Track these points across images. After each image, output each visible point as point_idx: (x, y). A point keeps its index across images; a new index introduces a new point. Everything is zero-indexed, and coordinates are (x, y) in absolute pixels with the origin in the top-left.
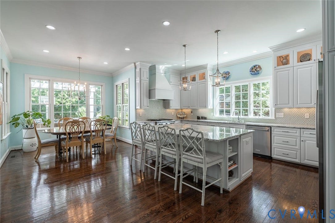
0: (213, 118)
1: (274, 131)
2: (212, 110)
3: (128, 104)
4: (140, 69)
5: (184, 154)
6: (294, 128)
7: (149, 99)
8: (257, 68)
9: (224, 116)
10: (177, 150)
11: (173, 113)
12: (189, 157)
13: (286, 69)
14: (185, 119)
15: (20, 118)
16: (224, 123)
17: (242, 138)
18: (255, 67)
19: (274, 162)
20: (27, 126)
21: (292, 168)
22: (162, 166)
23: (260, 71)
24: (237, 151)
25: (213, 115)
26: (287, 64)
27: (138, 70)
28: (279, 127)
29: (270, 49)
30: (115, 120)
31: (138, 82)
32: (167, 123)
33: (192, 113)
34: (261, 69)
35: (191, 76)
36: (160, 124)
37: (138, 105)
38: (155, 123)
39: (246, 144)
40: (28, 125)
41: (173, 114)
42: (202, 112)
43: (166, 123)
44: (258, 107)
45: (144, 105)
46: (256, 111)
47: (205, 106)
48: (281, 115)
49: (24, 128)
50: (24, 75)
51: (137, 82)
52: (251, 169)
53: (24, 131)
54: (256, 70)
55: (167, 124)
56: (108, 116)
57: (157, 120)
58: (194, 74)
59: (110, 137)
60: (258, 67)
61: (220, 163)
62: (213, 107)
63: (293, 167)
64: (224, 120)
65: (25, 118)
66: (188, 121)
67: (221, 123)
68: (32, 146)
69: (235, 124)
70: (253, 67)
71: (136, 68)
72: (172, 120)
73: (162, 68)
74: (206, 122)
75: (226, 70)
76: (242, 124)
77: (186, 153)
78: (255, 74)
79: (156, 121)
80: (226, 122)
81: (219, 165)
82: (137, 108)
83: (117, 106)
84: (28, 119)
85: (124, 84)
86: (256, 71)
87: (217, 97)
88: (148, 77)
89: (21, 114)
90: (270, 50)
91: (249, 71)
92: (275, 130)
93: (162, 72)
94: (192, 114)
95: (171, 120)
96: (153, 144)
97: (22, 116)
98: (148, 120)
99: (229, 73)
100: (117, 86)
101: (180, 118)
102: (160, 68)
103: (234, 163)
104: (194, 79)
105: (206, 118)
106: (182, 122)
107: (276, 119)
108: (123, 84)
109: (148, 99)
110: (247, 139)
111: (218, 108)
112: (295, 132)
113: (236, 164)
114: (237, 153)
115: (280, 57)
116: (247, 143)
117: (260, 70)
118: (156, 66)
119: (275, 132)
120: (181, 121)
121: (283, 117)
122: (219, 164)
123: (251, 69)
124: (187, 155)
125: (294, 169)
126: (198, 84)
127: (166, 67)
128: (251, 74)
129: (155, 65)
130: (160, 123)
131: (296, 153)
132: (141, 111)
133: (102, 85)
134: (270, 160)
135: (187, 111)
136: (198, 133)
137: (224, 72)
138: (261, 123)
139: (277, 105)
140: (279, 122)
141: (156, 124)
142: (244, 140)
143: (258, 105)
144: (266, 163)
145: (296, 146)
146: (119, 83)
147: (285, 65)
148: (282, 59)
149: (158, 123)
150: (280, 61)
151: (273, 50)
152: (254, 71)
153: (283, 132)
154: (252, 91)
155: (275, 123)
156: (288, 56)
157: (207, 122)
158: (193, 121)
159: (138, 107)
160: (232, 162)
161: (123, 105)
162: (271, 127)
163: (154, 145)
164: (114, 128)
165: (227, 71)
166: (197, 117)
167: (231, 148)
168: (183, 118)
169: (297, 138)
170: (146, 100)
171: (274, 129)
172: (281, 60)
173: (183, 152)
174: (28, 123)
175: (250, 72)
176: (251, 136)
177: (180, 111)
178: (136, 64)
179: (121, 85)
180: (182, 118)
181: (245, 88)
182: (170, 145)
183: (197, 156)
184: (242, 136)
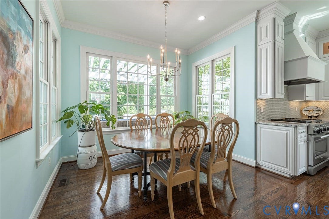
4: (274, 19)
15: (75, 113)
20: (84, 126)
27: (265, 24)
37: (263, 92)
40: (85, 124)
49: (80, 129)
50: (80, 46)
51: (261, 47)
53: (80, 134)
65: (81, 113)
68: (90, 159)
71: (256, 22)
82: (262, 97)
84: (84, 114)
89: (75, 107)
93: (300, 31)
97: (77, 110)
98: (272, 120)
100: (196, 67)
108: (212, 61)
129: (295, 14)
132: (262, 104)
133: (175, 67)
146: (204, 61)
159: (265, 96)
161: (213, 94)
174: (85, 121)
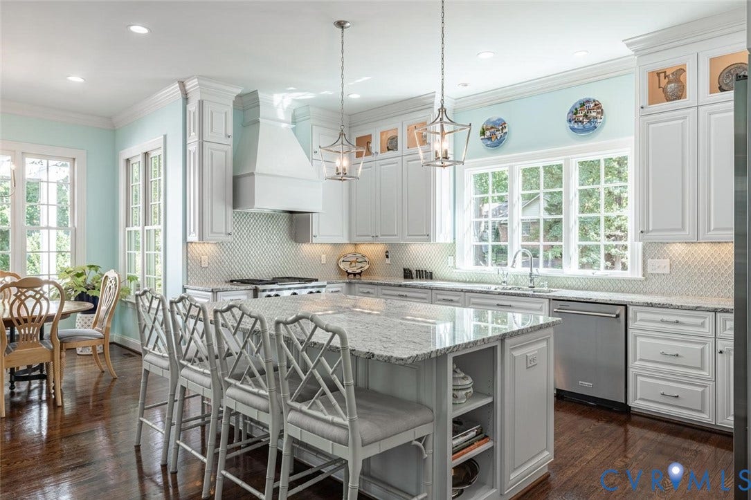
0: (455, 274)
1: (636, 320)
2: (452, 249)
3: (161, 227)
4: (201, 103)
5: (292, 409)
6: (696, 309)
7: (234, 208)
8: (590, 110)
9: (487, 268)
10: (270, 392)
11: (324, 256)
12: (307, 421)
13: (677, 113)
14: (364, 279)
16: (481, 292)
17: (507, 347)
18: (582, 105)
19: (634, 424)
21: (686, 444)
22: (228, 452)
23: (599, 121)
24: (492, 394)
25: (452, 265)
26: (679, 98)
27: (193, 107)
28: (651, 305)
29: (628, 45)
30: (108, 282)
31: (193, 147)
32: (296, 291)
33: (387, 257)
34: (602, 113)
35: (382, 133)
36: (269, 296)
37: (192, 230)
38: (251, 293)
39: (527, 368)
41: (324, 261)
42: (420, 254)
43: (292, 291)
44: (620, 240)
45: (214, 231)
46: (613, 251)
47: (427, 236)
48: (660, 266)
51: (189, 148)
52: (546, 453)
54: (586, 116)
55: (295, 294)
56: (91, 267)
57: (261, 282)
58: (393, 126)
59: (86, 343)
60: (592, 105)
61: (420, 440)
62: (454, 239)
63: (692, 438)
64: (486, 283)
66: (371, 284)
67: (472, 291)
69: (519, 295)
70: (578, 106)
71: (186, 99)
72: (317, 280)
73: (282, 102)
74: (425, 288)
75: (494, 115)
76: (539, 297)
77: (297, 405)
78: (584, 130)
79: (255, 285)
80: (493, 288)
81: (417, 447)
82: (189, 239)
83: (130, 232)
85: (152, 155)
86: (586, 121)
87: (465, 206)
88: (230, 132)
90: (629, 52)
91: (565, 117)
92: (639, 316)
93: (281, 115)
94: (388, 261)
95: (311, 280)
96: (202, 370)
98: (232, 281)
99: (503, 125)
100: (128, 161)
101: (349, 274)
102: (275, 104)
103: (483, 435)
104: (392, 145)
105: (431, 273)
106: (353, 286)
107: (646, 279)
108: (146, 154)
109: (230, 210)
110: (531, 351)
111: (468, 241)
112: (699, 321)
113: (486, 436)
114: (489, 400)
115: (658, 74)
116: (530, 363)
117: (599, 116)
118: (261, 95)
119: (638, 324)
120: (350, 283)
121: (667, 271)
122: (418, 443)
123: (571, 111)
124: (301, 411)
125: (695, 446)
126: (404, 162)
127: (298, 100)
128: (573, 129)
129: (255, 92)
130: (272, 290)
131: (703, 392)
132: (205, 251)
133: (74, 159)
134: (623, 417)
135: (373, 251)
136: (331, 334)
137: (489, 120)
138: (601, 291)
139: (648, 231)
140: (657, 290)
141: (256, 296)
142: (516, 353)
143: (618, 233)
144: (610, 427)
145: (702, 369)
146: (134, 150)
147: (674, 100)
148: (664, 82)
149: (264, 291)
150: (659, 87)
151: (636, 51)
152: (581, 119)
153: (662, 321)
154: (573, 184)
155: (645, 293)
156: (681, 71)
157: (431, 289)
158: (385, 285)
159: (193, 237)
160: (473, 433)
161: (146, 228)
162: (626, 306)
163: (204, 374)
164: (104, 308)
165: (499, 120)
166: (404, 270)
167: (468, 382)
168: (360, 274)
169: (705, 344)
170: (222, 213)
171: (635, 313)
172: (662, 85)
173: (289, 402)
175: (570, 121)
176: (547, 340)
177: (350, 249)
178: (187, 88)
179: (141, 159)
180: (355, 275)
181: (555, 175)
182: (252, 375)
183: (329, 417)
184: (508, 342)
